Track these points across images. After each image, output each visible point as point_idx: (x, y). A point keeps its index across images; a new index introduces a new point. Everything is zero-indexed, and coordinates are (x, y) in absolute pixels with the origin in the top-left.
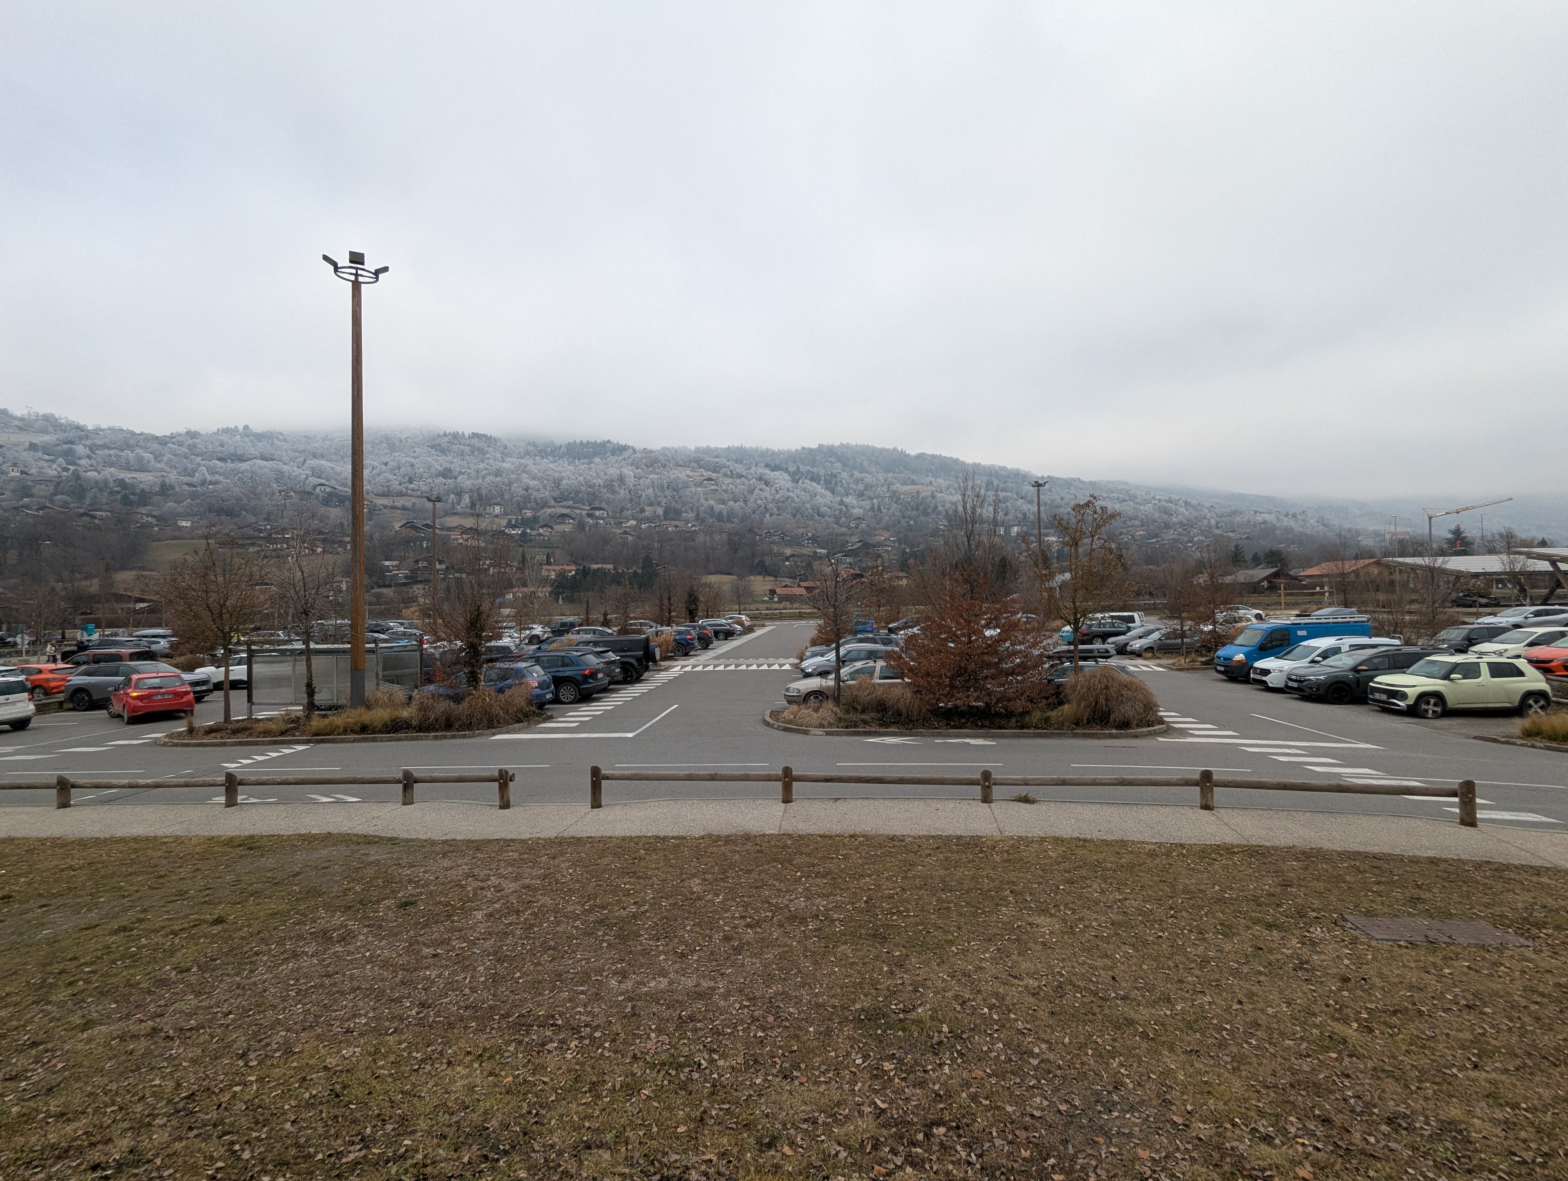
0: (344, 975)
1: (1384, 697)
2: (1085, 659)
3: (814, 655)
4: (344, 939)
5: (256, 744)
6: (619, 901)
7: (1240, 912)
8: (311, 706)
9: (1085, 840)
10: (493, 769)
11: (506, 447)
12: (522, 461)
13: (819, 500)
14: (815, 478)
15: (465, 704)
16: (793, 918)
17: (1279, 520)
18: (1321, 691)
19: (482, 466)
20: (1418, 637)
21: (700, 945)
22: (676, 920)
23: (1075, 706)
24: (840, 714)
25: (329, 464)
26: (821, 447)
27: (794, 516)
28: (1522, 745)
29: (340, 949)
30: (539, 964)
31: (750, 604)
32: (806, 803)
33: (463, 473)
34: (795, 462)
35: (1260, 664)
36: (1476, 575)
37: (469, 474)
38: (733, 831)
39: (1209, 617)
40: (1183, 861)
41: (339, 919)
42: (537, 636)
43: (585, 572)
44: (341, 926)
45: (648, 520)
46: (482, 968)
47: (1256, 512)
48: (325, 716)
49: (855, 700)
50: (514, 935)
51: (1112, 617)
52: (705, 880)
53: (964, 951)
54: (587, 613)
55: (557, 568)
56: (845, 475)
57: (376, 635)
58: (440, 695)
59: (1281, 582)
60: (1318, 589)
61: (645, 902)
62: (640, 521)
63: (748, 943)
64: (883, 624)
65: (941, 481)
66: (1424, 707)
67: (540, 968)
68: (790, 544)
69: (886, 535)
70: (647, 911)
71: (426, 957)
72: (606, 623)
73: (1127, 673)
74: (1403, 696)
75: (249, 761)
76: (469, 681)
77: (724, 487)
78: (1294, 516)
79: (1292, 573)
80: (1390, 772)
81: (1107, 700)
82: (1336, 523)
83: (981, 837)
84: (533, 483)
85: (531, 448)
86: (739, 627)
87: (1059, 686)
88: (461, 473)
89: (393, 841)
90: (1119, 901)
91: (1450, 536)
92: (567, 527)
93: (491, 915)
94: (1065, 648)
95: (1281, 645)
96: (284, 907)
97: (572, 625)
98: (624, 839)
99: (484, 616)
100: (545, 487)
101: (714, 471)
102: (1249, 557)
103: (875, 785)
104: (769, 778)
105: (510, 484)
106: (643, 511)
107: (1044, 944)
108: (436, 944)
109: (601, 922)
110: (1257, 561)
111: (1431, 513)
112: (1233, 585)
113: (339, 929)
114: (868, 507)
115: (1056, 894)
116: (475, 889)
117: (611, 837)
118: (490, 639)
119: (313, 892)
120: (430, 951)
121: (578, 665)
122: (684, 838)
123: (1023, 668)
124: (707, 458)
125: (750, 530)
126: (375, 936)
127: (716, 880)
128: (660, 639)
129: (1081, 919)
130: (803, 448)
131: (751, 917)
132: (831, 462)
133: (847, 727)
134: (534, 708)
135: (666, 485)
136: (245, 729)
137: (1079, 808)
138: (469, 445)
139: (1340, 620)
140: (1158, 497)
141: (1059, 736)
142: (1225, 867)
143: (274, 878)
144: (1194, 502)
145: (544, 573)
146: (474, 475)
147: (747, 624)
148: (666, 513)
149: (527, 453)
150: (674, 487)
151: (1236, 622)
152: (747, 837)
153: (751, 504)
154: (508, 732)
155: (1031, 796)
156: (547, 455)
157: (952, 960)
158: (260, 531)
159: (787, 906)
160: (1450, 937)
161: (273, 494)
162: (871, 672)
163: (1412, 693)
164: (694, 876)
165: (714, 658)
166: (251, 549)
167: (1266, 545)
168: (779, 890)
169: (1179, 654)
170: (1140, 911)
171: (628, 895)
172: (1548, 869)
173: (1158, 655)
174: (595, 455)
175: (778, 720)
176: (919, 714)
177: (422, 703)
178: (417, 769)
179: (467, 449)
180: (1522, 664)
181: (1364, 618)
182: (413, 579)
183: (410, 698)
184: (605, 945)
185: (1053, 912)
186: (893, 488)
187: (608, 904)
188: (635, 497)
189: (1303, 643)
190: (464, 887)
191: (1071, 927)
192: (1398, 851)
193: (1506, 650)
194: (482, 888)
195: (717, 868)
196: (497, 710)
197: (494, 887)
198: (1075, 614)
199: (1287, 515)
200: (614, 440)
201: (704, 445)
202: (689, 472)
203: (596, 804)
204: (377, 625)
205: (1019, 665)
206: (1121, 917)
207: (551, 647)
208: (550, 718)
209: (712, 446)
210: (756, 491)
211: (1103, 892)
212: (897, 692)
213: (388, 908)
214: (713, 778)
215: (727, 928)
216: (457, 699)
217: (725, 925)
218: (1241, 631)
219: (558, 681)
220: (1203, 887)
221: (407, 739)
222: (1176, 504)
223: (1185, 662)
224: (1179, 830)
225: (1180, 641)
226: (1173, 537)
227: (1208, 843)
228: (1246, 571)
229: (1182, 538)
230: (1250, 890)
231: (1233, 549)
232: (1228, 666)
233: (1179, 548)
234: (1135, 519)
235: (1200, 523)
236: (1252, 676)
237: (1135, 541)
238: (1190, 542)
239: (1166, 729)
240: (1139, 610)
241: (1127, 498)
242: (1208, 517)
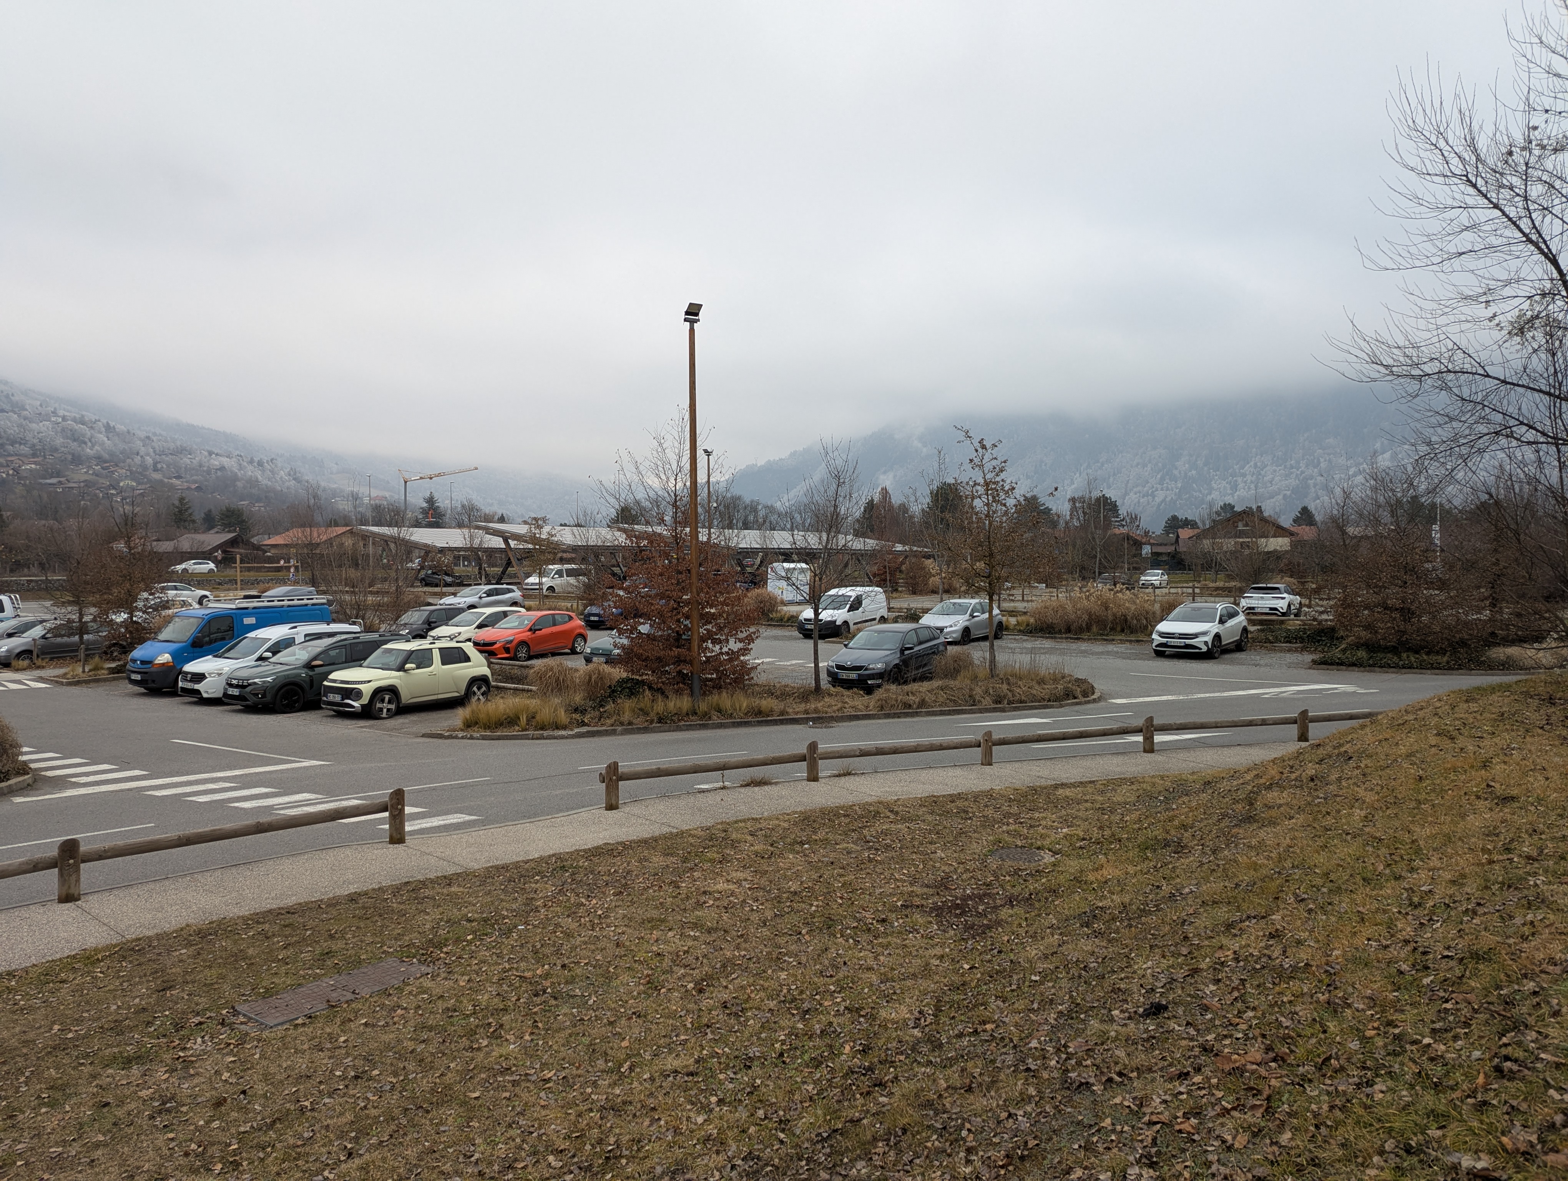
1: (337, 698)
17: (241, 468)
18: (268, 698)
20: (382, 621)
28: (462, 738)
35: (191, 667)
36: (442, 550)
39: (127, 603)
47: (210, 453)
59: (239, 552)
60: (282, 562)
66: (379, 705)
74: (358, 694)
78: (260, 464)
79: (254, 540)
80: (331, 793)
82: (309, 477)
91: (425, 505)
95: (223, 639)
102: (199, 516)
110: (209, 522)
111: (407, 477)
139: (296, 602)
140: (61, 413)
142: (77, 990)
144: (120, 428)
151: (165, 607)
160: (353, 992)
163: (367, 690)
167: (221, 500)
169: (75, 659)
172: (458, 875)
173: (39, 662)
180: (469, 648)
181: (322, 599)
189: (252, 635)
192: (317, 896)
193: (460, 634)
199: (251, 462)
218: (168, 620)
220: (31, 1035)
222: (92, 428)
223: (84, 672)
224: (11, 949)
225: (77, 638)
226: (86, 477)
227: (58, 956)
228: (193, 536)
229: (101, 480)
230: (111, 1014)
231: (177, 503)
232: (146, 673)
233: (96, 495)
234: (21, 444)
235: (129, 461)
236: (180, 684)
237: (19, 478)
238: (114, 488)
239: (30, 781)
240: (12, 592)
241: (7, 407)
242: (142, 453)
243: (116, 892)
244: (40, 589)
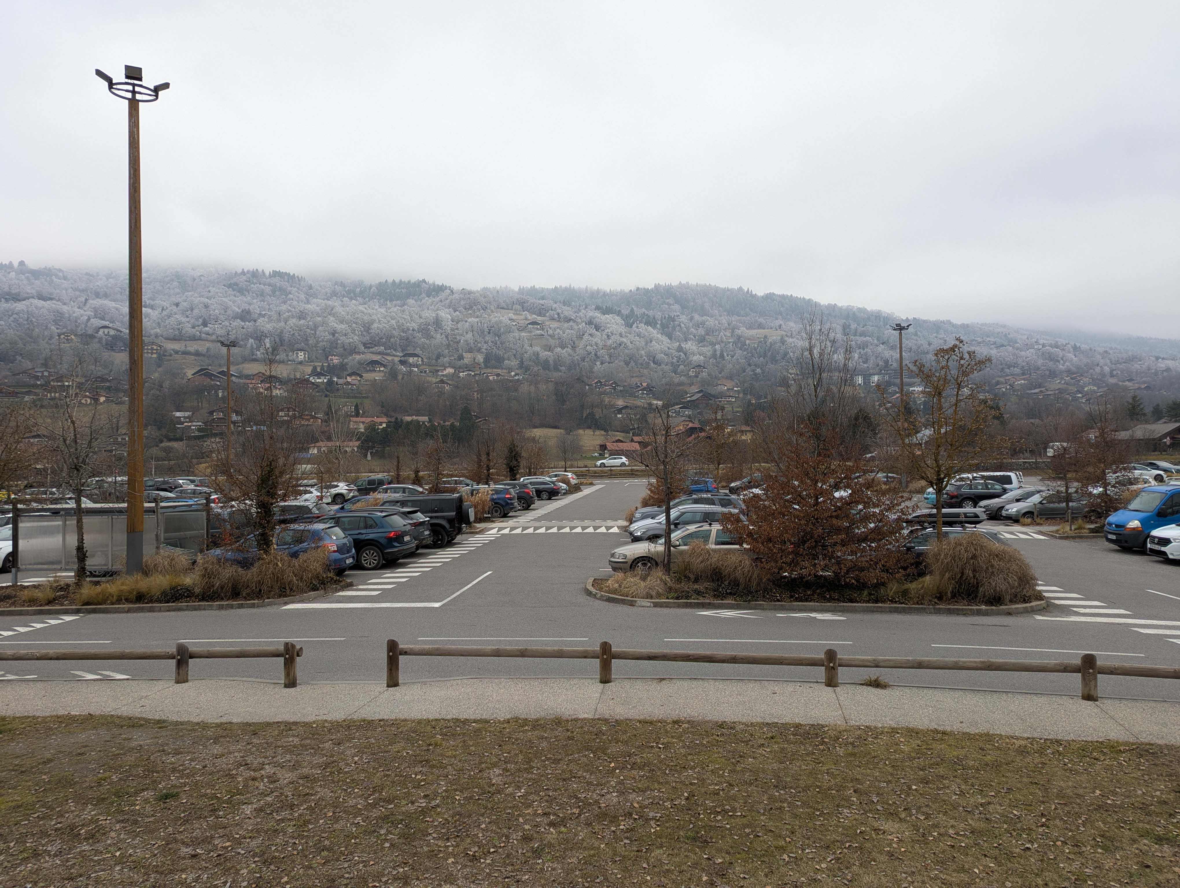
0: (89, 878)
2: (950, 524)
3: (644, 517)
4: (93, 835)
5: (20, 613)
6: (409, 793)
7: (1125, 822)
8: (81, 572)
9: (944, 733)
10: (278, 642)
11: (310, 287)
12: (330, 303)
13: (655, 346)
14: (650, 322)
15: (254, 570)
16: (603, 816)
19: (284, 307)
21: (495, 846)
22: (470, 816)
23: (938, 577)
24: (670, 583)
25: (113, 304)
26: (657, 287)
27: (627, 364)
29: (87, 848)
30: (310, 867)
31: (576, 460)
32: (627, 684)
33: (264, 316)
34: (628, 304)
35: (1159, 532)
37: (270, 316)
38: (543, 714)
39: (1101, 479)
40: (1059, 760)
41: (89, 812)
42: (341, 495)
43: (397, 425)
44: (91, 821)
45: (467, 368)
46: (245, 871)
47: (1157, 358)
48: (97, 583)
49: (687, 567)
50: (285, 833)
51: (983, 477)
52: (506, 770)
53: (797, 860)
54: (398, 469)
55: (368, 420)
56: (684, 318)
57: (162, 493)
58: (227, 560)
61: (436, 794)
62: (458, 369)
63: (550, 845)
64: (724, 484)
65: (791, 324)
67: (311, 872)
68: (623, 394)
69: (730, 384)
70: (438, 806)
71: (184, 858)
72: (417, 481)
73: (999, 540)
75: (10, 633)
76: (259, 545)
77: (551, 332)
81: (974, 571)
83: (823, 726)
84: (340, 327)
85: (338, 288)
86: (564, 486)
87: (920, 554)
88: (260, 315)
89: (161, 724)
90: (982, 805)
92: (378, 376)
93: (261, 810)
94: (926, 511)
96: (30, 799)
97: (381, 483)
98: (420, 722)
99: (277, 472)
100: (353, 331)
101: (540, 315)
102: (1149, 409)
103: (707, 664)
104: (585, 655)
105: (316, 327)
106: (461, 358)
107: (891, 854)
108: (196, 842)
109: (385, 818)
110: (1158, 414)
112: (1128, 442)
113: (88, 825)
114: (709, 354)
115: (908, 795)
116: (246, 780)
117: (405, 720)
118: (284, 498)
119: (65, 782)
120: (189, 850)
121: (383, 527)
122: (487, 721)
123: (878, 534)
124: (532, 300)
125: (579, 380)
126: (128, 833)
127: (519, 770)
128: (476, 499)
129: (936, 826)
130: (638, 289)
131: (555, 814)
132: (668, 304)
133: (677, 598)
134: (331, 575)
135: (486, 330)
136: (8, 597)
137: (938, 695)
138: (270, 285)
140: (1041, 342)
141: (919, 611)
142: (1108, 769)
143: (21, 766)
144: (1084, 347)
145: (352, 426)
146: (275, 317)
147: (573, 482)
148: (487, 360)
149: (334, 294)
150: (495, 331)
151: (1132, 484)
152: (558, 722)
153: (580, 351)
154: (302, 601)
155: (883, 679)
156: (355, 296)
157: (783, 870)
158: (37, 378)
159: (597, 802)
161: (51, 338)
162: (705, 536)
164: (494, 765)
165: (535, 520)
166: (27, 398)
167: (1168, 396)
168: (589, 783)
169: (1064, 520)
170: (1006, 818)
171: (419, 787)
173: (1038, 521)
174: (409, 295)
175: (601, 589)
176: (758, 585)
177: (206, 569)
178: (193, 643)
179: (268, 289)
182: (206, 432)
183: (194, 562)
184: (387, 845)
185: (903, 816)
186: (738, 332)
187: (395, 798)
188: (452, 343)
190: (233, 777)
191: (924, 835)
194: (254, 779)
195: (521, 757)
196: (290, 576)
197: (268, 777)
198: (938, 473)
200: (430, 279)
201: (528, 285)
202: (511, 315)
203: (393, 682)
204: (164, 482)
205: (873, 531)
206: (982, 825)
207: (354, 507)
208: (349, 586)
209: (537, 286)
210: (586, 337)
211: (962, 794)
212: (734, 559)
213: (146, 801)
214: (523, 654)
215: (527, 827)
216: (246, 564)
217: (525, 823)
218: (1136, 494)
219: (360, 545)
220: (1081, 791)
221: (188, 609)
222: (1063, 349)
223: (1071, 530)
224: (1055, 723)
225: (1064, 504)
226: (1060, 386)
227: (1089, 739)
228: (1146, 426)
229: (1070, 388)
230: (1138, 796)
231: (1131, 401)
232: (1120, 534)
233: (1066, 399)
234: (1014, 367)
235: (1091, 371)
236: (1149, 546)
237: (1014, 391)
238: (1080, 393)
239: (1045, 605)
240: (1017, 470)
241: (1005, 343)
242: (1101, 364)
243: (1124, 701)
244: (1032, 468)
